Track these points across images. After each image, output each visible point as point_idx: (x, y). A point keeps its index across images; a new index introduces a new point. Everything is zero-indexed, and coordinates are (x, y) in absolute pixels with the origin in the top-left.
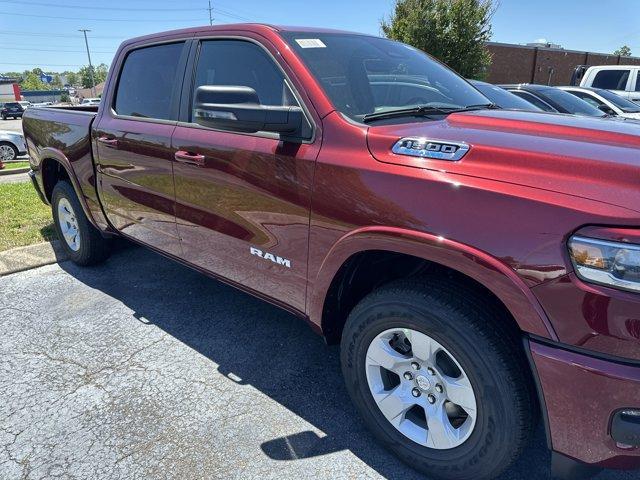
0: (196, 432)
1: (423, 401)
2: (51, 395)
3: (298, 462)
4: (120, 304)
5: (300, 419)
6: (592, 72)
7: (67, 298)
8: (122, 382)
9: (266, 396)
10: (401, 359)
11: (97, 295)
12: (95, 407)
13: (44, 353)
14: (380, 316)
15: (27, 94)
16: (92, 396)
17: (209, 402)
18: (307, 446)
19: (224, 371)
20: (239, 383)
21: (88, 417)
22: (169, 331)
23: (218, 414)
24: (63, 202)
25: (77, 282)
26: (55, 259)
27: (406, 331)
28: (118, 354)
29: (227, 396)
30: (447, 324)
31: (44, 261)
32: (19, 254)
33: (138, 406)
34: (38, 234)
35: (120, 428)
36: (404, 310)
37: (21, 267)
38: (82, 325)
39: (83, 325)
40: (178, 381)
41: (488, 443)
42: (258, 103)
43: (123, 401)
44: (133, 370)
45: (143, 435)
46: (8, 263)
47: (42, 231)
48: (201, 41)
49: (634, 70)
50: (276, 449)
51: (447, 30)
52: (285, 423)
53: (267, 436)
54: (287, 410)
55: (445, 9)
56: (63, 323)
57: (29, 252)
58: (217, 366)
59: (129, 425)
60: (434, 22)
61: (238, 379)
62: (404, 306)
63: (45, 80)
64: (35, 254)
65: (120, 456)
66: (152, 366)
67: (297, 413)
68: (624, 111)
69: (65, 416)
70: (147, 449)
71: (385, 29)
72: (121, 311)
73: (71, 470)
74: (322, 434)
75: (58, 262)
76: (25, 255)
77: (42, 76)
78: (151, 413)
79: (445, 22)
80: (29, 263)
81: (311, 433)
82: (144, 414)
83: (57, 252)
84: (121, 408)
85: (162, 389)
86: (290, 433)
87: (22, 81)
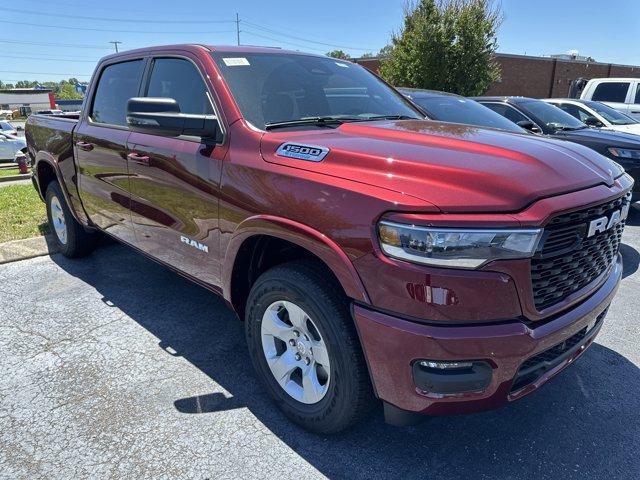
0: (124, 390)
1: (302, 365)
2: (14, 359)
3: (201, 415)
4: (93, 290)
5: (215, 383)
6: (593, 84)
7: (49, 284)
8: (75, 350)
9: (192, 365)
10: (286, 328)
11: (77, 282)
12: (47, 369)
13: (17, 327)
14: (266, 291)
15: (60, 103)
16: (49, 360)
17: (143, 368)
18: (213, 404)
19: (163, 345)
20: (175, 355)
21: (39, 376)
22: (127, 312)
23: (147, 378)
24: (55, 201)
25: (62, 271)
26: (47, 251)
27: (284, 302)
28: (78, 329)
29: (160, 364)
30: (305, 294)
31: (37, 252)
32: (17, 246)
33: (83, 369)
34: (36, 229)
35: (63, 385)
36: (280, 285)
37: (16, 257)
38: (55, 306)
39: (57, 306)
40: (122, 352)
41: (336, 394)
42: (179, 111)
43: (71, 365)
44: (87, 342)
45: (80, 391)
46: (5, 254)
47: (40, 227)
48: (155, 59)
49: (633, 83)
50: (186, 405)
51: (455, 42)
52: (201, 386)
53: (181, 395)
54: (207, 377)
55: (451, 23)
56: (39, 304)
57: (25, 244)
58: (160, 341)
59: (71, 383)
60: (439, 35)
61: (174, 352)
62: (280, 281)
63: (79, 89)
64: (30, 247)
65: (57, 405)
66: (105, 339)
67: (214, 379)
68: (613, 123)
69: (21, 375)
70: (79, 401)
71: (395, 41)
72: (92, 295)
73: (14, 414)
74: (229, 395)
75: (50, 254)
76: (21, 247)
77: (78, 86)
78: (92, 374)
79: (450, 35)
80: (24, 254)
81: (220, 395)
82: (86, 375)
83: (50, 245)
84: (68, 370)
85: (106, 357)
86: (202, 394)
87: (57, 90)
